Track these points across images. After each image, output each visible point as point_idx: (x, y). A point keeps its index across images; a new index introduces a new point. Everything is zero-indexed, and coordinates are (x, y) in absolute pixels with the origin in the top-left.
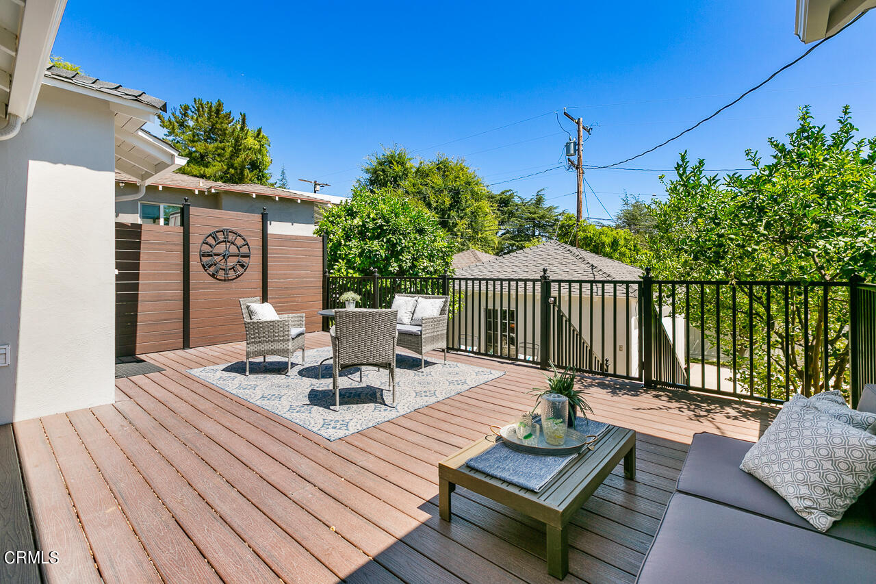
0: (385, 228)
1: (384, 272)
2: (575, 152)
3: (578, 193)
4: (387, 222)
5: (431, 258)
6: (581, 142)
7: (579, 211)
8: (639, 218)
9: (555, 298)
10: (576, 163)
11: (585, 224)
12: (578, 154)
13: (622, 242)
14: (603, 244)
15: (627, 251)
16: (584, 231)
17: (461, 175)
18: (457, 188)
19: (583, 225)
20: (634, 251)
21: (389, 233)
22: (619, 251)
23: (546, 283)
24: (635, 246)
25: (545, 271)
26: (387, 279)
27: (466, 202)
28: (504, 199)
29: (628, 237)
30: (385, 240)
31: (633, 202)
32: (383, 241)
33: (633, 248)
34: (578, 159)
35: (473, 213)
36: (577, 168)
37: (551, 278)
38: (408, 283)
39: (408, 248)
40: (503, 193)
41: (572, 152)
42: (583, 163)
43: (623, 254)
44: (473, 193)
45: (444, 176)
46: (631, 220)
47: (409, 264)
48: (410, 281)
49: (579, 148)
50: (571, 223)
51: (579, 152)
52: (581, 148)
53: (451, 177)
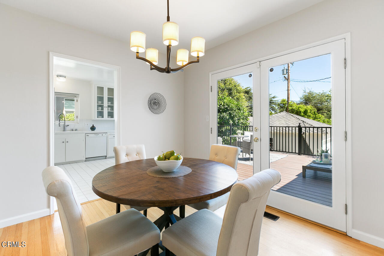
0: (228, 108)
1: (228, 124)
2: (286, 73)
3: (288, 90)
4: (229, 106)
5: (243, 119)
6: (289, 69)
7: (288, 98)
8: (311, 99)
9: (304, 133)
10: (287, 78)
11: (292, 103)
12: (288, 74)
13: (309, 111)
14: (300, 112)
15: (312, 115)
16: (291, 106)
17: (232, 83)
18: (230, 88)
19: (290, 104)
20: (314, 115)
21: (230, 111)
22: (307, 115)
23: (300, 128)
24: (314, 113)
25: (300, 124)
26: (229, 126)
27: (234, 94)
28: (247, 91)
29: (311, 109)
30: (228, 113)
31: (308, 91)
32: (227, 113)
33: (313, 113)
34: (288, 76)
35: (237, 99)
36: (288, 80)
37: (302, 126)
38: (236, 128)
39: (236, 115)
40: (246, 89)
41: (285, 73)
42: (290, 78)
43: (310, 116)
44: (237, 90)
45: (225, 84)
46: (307, 100)
47: (237, 121)
48: (237, 127)
49: (288, 72)
50: (284, 103)
51: (288, 73)
52: (289, 71)
53: (228, 84)
